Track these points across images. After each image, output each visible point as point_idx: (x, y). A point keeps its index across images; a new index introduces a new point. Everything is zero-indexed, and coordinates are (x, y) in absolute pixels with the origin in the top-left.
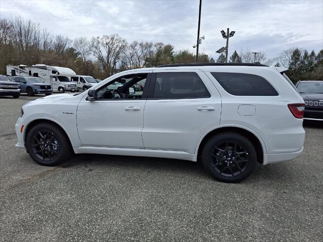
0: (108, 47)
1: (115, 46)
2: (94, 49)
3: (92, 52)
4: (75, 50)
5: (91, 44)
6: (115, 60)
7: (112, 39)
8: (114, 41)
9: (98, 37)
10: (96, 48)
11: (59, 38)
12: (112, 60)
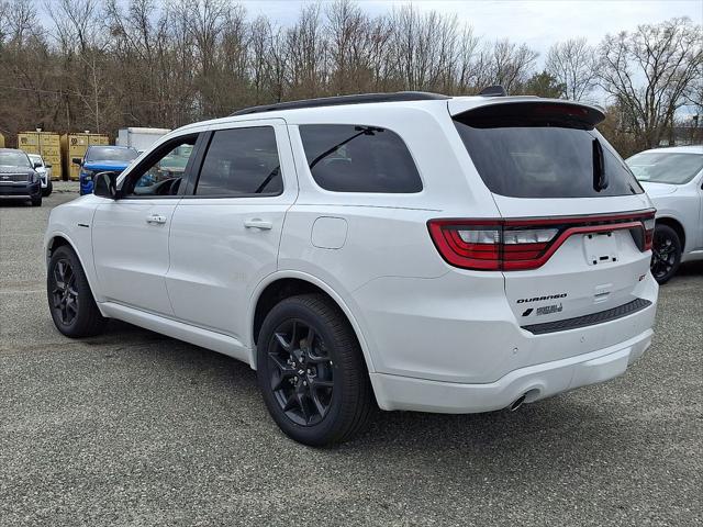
0: (652, 60)
1: (676, 56)
2: (609, 71)
3: (603, 81)
4: (553, 79)
5: (598, 57)
6: (673, 101)
7: (669, 34)
8: (674, 41)
9: (623, 35)
10: (615, 67)
11: (503, 48)
12: (662, 98)
